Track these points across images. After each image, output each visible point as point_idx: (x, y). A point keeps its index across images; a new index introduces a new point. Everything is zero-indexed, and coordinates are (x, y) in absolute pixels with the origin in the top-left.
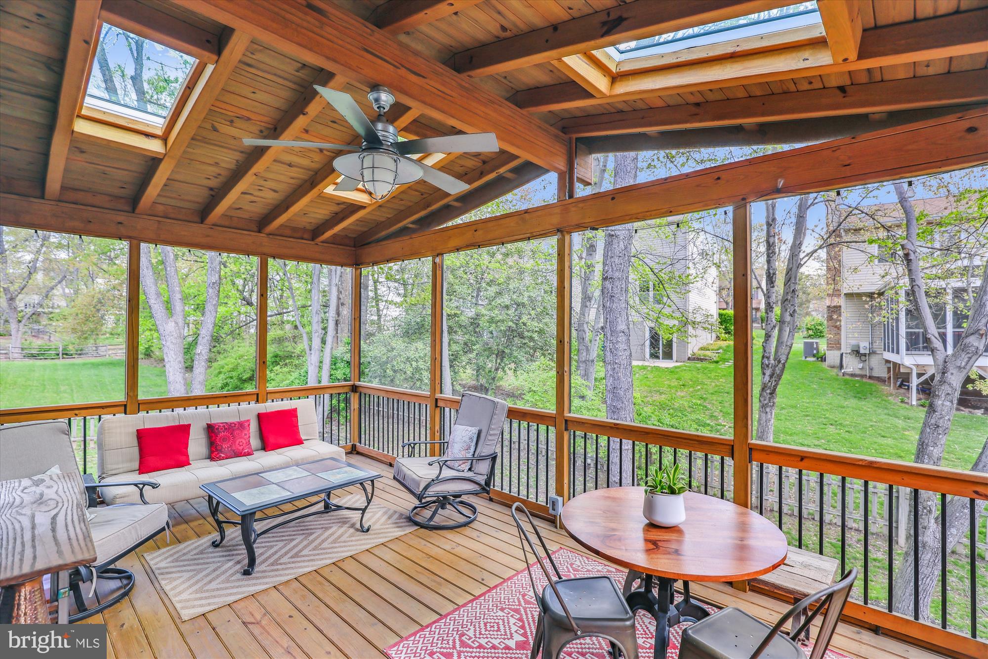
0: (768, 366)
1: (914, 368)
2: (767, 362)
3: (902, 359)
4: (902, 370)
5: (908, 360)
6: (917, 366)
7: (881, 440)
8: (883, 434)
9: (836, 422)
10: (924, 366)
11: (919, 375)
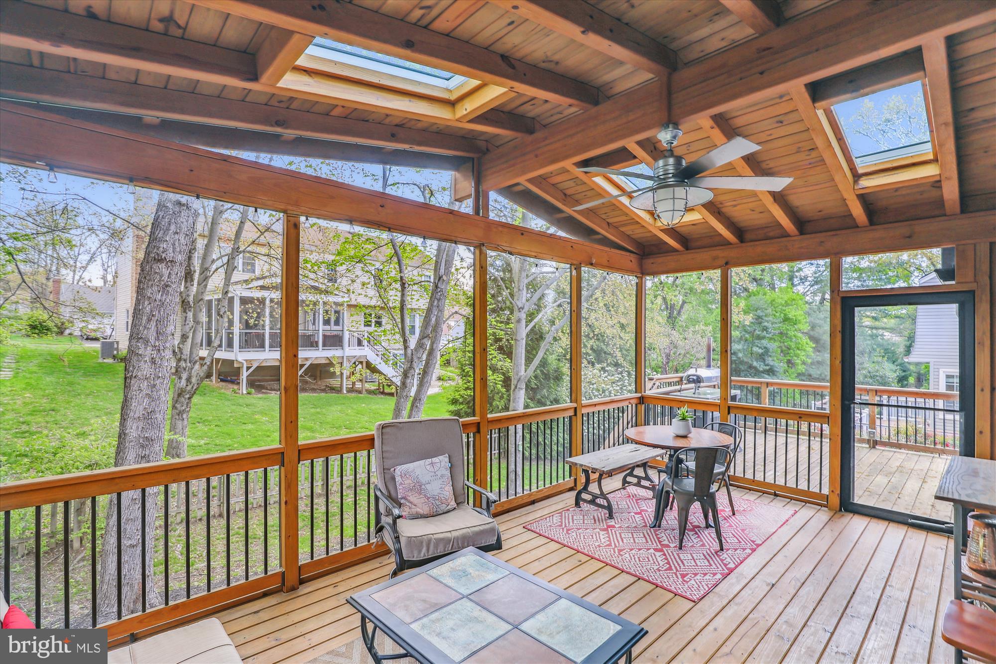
0: (185, 369)
1: (244, 362)
2: (184, 365)
3: (236, 355)
4: (235, 365)
5: (240, 356)
6: (246, 360)
7: (244, 427)
8: (243, 421)
9: (201, 419)
10: (251, 361)
11: (248, 368)
